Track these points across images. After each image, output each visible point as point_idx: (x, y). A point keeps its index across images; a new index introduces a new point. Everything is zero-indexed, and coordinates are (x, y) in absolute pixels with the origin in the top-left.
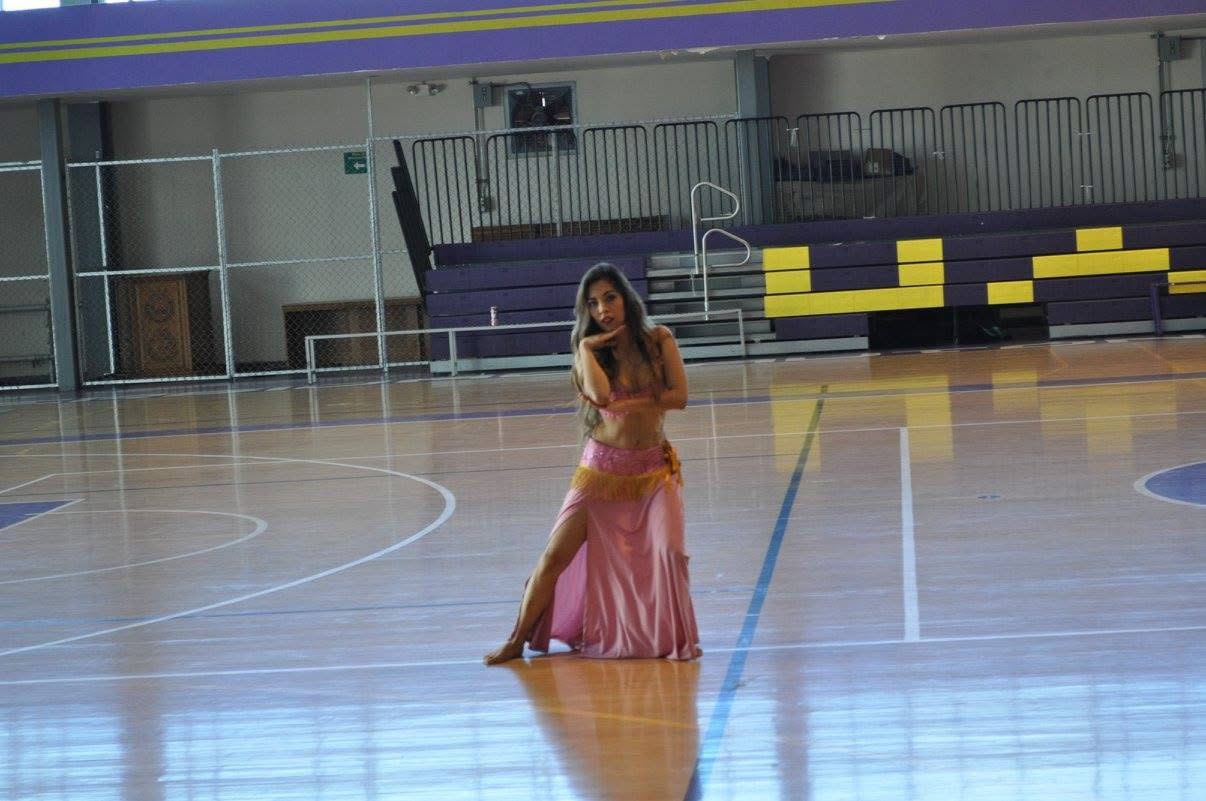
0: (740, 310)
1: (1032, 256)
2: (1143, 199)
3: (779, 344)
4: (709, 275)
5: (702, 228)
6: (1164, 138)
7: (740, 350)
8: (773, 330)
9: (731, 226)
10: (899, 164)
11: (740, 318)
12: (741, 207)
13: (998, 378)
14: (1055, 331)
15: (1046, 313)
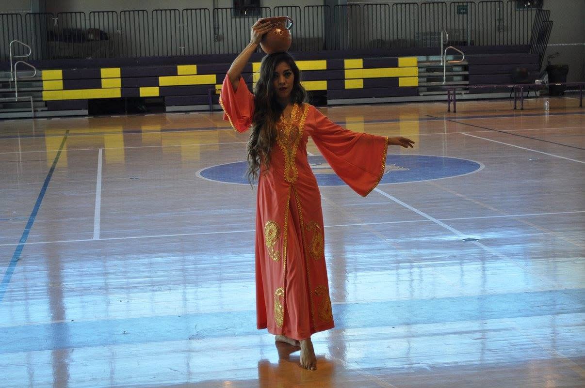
0: (31, 97)
1: (158, 76)
2: (205, 54)
3: (49, 112)
4: (17, 82)
5: (14, 61)
6: (215, 28)
7: (31, 114)
8: (46, 106)
9: (28, 60)
10: (102, 35)
11: (32, 100)
12: (32, 52)
13: (144, 128)
14: (168, 109)
15: (164, 100)
